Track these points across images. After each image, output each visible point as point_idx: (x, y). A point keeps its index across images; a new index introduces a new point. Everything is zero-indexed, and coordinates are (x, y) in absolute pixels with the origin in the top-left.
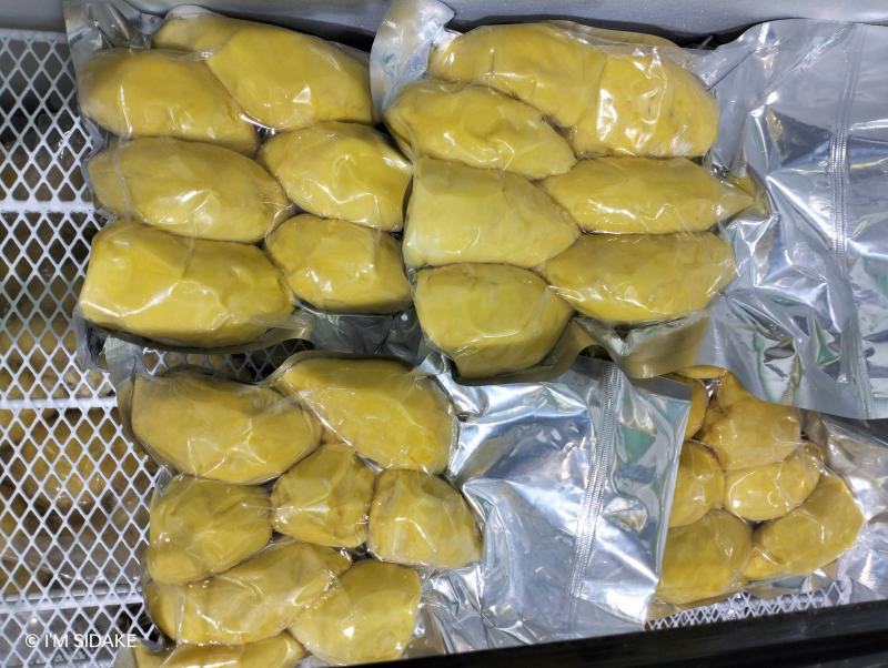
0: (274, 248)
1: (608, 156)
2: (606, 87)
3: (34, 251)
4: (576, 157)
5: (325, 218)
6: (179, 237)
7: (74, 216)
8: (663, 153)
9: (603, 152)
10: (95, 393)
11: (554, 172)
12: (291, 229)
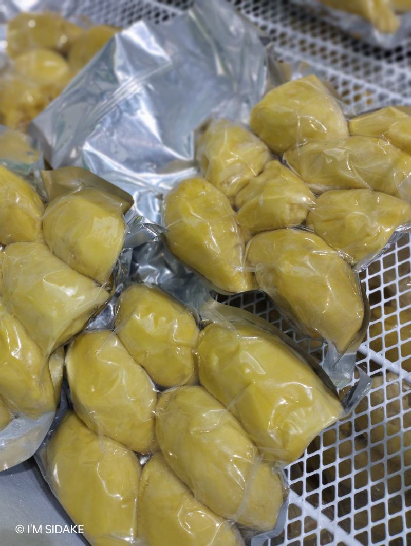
0: (189, 372)
3: (378, 512)
5: (143, 367)
6: (238, 419)
7: (332, 518)
10: (383, 370)
12: (168, 376)
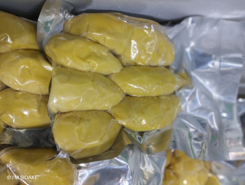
1: (135, 66)
2: (133, 39)
4: (123, 66)
8: (155, 64)
9: (133, 64)
11: (114, 72)
